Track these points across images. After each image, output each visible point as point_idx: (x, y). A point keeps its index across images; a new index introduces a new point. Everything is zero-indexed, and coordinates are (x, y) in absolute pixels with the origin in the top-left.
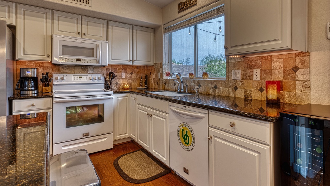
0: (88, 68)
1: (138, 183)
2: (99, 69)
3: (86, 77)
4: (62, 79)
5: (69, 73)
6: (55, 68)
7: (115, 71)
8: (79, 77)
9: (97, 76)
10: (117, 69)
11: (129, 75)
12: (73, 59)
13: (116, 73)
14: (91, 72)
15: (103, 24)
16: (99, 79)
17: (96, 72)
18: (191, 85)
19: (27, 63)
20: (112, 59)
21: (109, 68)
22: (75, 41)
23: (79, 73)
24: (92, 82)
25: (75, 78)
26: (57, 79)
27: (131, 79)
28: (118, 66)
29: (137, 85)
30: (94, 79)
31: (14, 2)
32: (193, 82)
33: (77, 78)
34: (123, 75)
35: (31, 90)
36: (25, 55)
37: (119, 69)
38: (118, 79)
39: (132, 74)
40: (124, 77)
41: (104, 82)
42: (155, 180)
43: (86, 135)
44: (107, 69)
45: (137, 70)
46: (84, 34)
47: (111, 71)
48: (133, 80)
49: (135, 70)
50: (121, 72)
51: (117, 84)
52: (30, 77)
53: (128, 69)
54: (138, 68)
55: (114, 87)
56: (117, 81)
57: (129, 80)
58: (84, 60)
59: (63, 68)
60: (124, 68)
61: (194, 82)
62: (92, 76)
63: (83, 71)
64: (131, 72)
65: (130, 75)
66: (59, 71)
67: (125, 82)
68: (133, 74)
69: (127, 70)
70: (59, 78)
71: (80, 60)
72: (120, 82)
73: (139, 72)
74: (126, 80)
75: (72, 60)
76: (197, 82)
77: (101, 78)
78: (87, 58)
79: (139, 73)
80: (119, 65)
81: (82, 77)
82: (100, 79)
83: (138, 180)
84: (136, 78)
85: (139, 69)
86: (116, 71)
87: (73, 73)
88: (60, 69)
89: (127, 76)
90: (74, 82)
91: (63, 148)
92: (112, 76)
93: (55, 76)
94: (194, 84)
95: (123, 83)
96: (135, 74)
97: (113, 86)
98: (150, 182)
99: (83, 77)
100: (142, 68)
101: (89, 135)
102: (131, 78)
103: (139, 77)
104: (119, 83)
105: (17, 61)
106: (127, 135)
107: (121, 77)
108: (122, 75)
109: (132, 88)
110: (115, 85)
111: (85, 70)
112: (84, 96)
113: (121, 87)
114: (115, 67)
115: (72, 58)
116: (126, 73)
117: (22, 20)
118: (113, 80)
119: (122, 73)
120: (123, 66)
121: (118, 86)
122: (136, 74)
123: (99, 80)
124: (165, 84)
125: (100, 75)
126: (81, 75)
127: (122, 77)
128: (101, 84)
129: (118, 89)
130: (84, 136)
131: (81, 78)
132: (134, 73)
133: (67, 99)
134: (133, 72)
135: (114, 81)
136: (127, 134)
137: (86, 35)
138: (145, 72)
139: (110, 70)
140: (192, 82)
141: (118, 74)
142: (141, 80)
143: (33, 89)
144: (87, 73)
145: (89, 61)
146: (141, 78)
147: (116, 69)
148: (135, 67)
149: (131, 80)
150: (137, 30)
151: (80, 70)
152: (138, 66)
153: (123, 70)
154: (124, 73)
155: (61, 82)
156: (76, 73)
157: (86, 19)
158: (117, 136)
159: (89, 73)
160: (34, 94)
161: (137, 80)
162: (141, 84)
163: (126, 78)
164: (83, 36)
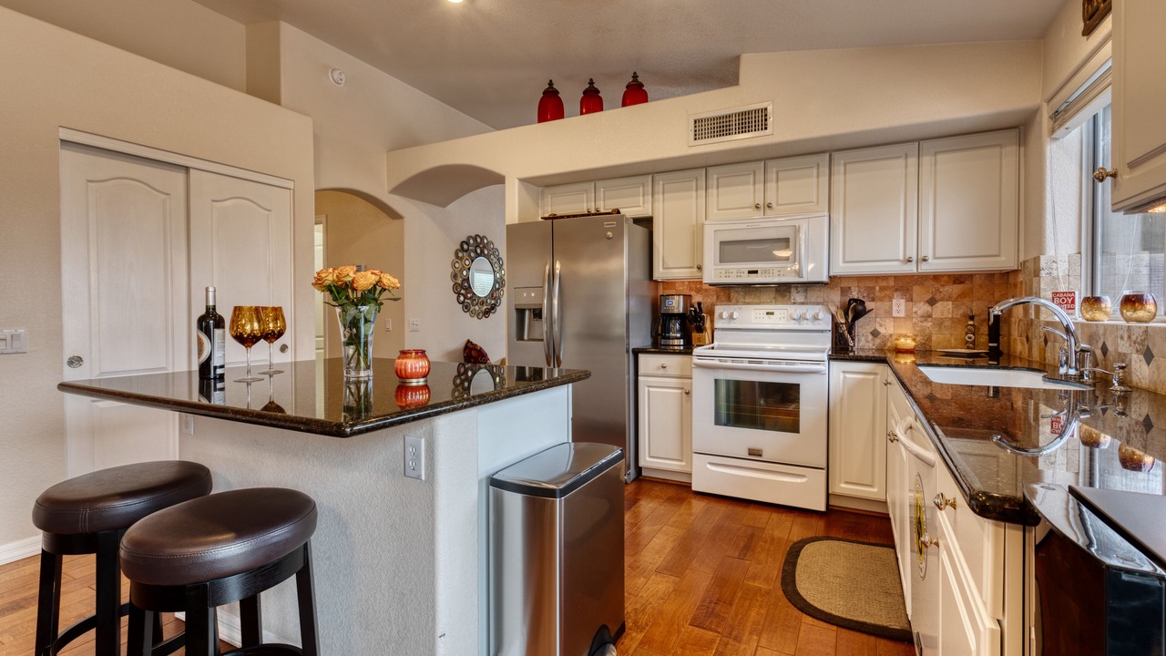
0: (793, 290)
1: (803, 611)
2: (820, 291)
3: (782, 311)
4: (731, 317)
5: (748, 304)
6: (722, 294)
7: (868, 295)
8: (768, 313)
9: (810, 311)
10: (877, 288)
11: (923, 308)
12: (742, 271)
13: (873, 300)
14: (799, 300)
15: (818, 165)
16: (816, 318)
17: (813, 300)
18: (1120, 350)
19: (677, 286)
20: (845, 262)
21: (850, 288)
22: (745, 226)
23: (770, 303)
24: (797, 327)
25: (758, 316)
26: (721, 316)
27: (930, 319)
28: (880, 281)
29: (953, 341)
30: (802, 318)
31: (649, 174)
32: (1126, 338)
33: (762, 316)
34: (899, 306)
35: (677, 338)
36: (665, 271)
37: (882, 289)
38: (878, 320)
39: (932, 302)
40: (902, 314)
41: (830, 328)
42: (852, 632)
43: (755, 453)
44: (844, 291)
45: (955, 289)
46: (769, 206)
47: (855, 295)
48: (940, 323)
49: (946, 289)
50: (891, 299)
51: (875, 334)
52: (676, 311)
53: (916, 289)
54: (961, 283)
55: (867, 342)
56: (878, 325)
57: (921, 322)
58: (766, 272)
59: (737, 292)
60: (904, 284)
61: (1129, 337)
62: (797, 310)
63: (780, 299)
64: (928, 297)
65: (927, 308)
66: (729, 300)
67: (907, 329)
68: (937, 305)
69: (912, 290)
70: (725, 315)
71: (756, 272)
72: (887, 329)
73: (962, 296)
74: (909, 324)
75: (739, 273)
76: (1139, 340)
77: (821, 316)
78: (770, 266)
79: (966, 301)
80: (885, 277)
81: (772, 314)
82: (819, 317)
83: (808, 603)
84: (950, 316)
85: (962, 286)
86: (871, 296)
87: (757, 304)
88: (732, 294)
89: (915, 309)
90: (754, 324)
91: (708, 466)
92: (855, 310)
93: (718, 309)
94: (1130, 345)
95: (899, 332)
96: (945, 303)
97: (863, 339)
98: (834, 628)
99: (776, 312)
100: (977, 281)
101: (761, 456)
102: (930, 316)
103: (964, 315)
104: (882, 330)
105: (656, 281)
106: (874, 492)
107: (889, 312)
108: (895, 308)
109: (931, 351)
110: (870, 337)
111: (784, 296)
112: (752, 360)
113: (889, 344)
114: (869, 284)
115: (739, 269)
116: (911, 300)
117: (661, 204)
118: (859, 323)
119: (894, 301)
120: (897, 278)
121: (878, 341)
122: (950, 303)
123: (816, 322)
124: (1046, 341)
125: (820, 307)
126: (770, 308)
127: (895, 314)
128: (822, 331)
129: (880, 350)
130: (750, 454)
131: (771, 316)
132: (942, 300)
133: (716, 362)
134: (937, 297)
135: (863, 327)
136: (875, 490)
137: (774, 205)
138: (993, 295)
139: (854, 293)
140: (1122, 338)
141: (879, 303)
142: (971, 323)
143: (679, 335)
144: (789, 302)
145: (776, 272)
146: (972, 318)
147: (874, 288)
148: (945, 278)
149: (929, 324)
150: (936, 154)
151: (773, 295)
152: (961, 275)
153: (896, 290)
154: (903, 301)
155: (729, 323)
156: (763, 303)
157: (773, 167)
158: (840, 482)
159: (794, 303)
160: (679, 346)
161: (953, 322)
162: (970, 338)
163: (908, 317)
164: (768, 211)
